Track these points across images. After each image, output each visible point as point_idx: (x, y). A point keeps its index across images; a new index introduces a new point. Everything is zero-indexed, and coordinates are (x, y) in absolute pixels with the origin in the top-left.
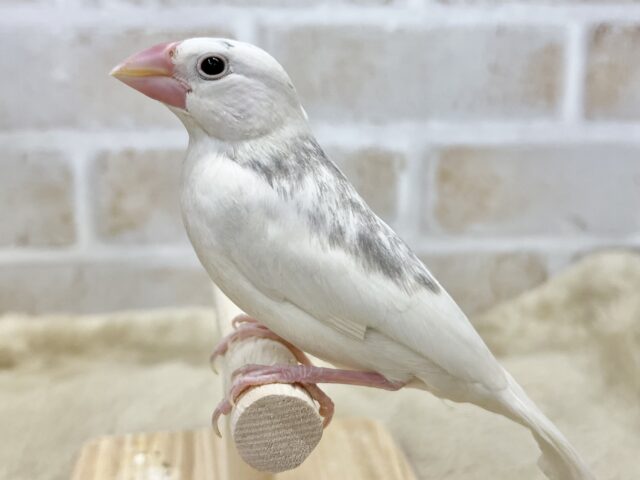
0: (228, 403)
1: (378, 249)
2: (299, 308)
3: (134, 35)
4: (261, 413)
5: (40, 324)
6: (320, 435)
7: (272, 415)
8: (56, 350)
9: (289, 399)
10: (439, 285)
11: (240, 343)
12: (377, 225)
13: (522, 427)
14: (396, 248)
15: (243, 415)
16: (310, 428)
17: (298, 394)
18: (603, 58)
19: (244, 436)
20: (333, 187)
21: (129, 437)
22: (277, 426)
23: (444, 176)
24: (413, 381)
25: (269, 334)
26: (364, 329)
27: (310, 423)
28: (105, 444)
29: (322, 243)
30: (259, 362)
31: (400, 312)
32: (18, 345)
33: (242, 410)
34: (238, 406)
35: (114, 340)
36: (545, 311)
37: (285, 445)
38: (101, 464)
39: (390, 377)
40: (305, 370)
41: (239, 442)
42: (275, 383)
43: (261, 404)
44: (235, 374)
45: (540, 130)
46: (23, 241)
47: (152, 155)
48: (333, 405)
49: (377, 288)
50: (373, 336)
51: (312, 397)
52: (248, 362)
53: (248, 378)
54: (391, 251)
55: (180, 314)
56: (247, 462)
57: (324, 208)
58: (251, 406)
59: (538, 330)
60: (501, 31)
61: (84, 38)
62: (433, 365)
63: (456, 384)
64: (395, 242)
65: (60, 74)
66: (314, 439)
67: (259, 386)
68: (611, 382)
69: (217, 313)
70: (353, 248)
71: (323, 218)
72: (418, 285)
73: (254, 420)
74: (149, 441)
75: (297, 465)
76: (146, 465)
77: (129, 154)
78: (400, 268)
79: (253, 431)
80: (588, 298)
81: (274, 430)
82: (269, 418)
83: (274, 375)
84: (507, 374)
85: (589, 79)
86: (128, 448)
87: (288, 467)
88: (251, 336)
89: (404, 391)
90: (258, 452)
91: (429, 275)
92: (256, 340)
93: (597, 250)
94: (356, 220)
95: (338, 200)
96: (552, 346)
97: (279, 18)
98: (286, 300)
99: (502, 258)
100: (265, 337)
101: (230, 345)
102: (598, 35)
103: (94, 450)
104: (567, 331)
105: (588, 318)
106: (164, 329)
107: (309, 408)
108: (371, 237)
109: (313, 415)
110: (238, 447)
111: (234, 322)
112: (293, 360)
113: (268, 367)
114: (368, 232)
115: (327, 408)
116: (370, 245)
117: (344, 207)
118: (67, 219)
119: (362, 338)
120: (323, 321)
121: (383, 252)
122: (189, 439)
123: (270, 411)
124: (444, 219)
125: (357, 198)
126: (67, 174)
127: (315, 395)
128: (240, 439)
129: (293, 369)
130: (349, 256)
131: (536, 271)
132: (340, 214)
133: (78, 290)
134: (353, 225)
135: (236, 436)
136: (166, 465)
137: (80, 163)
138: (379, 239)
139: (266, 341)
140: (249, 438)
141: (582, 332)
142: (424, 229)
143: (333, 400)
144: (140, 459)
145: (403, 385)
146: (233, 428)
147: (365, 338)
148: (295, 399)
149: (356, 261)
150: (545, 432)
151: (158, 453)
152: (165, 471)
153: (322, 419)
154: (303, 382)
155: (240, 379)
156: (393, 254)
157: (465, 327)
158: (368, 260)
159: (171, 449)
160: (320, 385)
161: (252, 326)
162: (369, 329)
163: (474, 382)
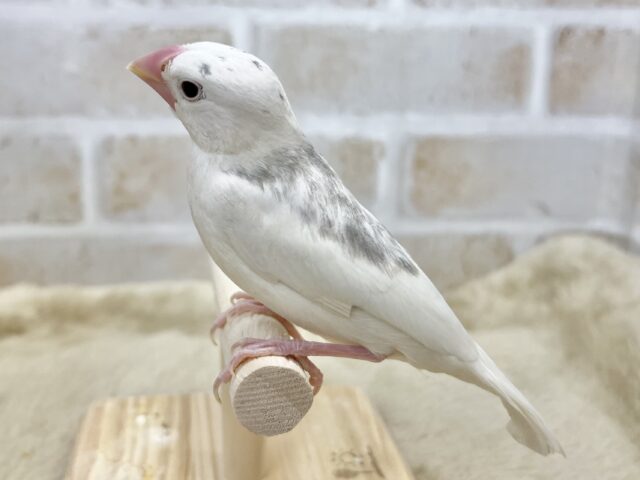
0: (229, 372)
1: (363, 239)
2: (292, 288)
3: (140, 31)
4: (257, 382)
5: (48, 294)
6: (311, 402)
7: (267, 384)
8: (63, 318)
9: (284, 370)
10: (418, 268)
11: (238, 318)
12: (363, 216)
13: (493, 395)
14: (379, 235)
15: (242, 384)
16: (302, 396)
17: (291, 365)
18: (567, 58)
19: (243, 402)
20: (322, 185)
21: (131, 400)
22: (273, 394)
23: (420, 164)
24: (394, 353)
25: (264, 310)
26: (350, 308)
27: (301, 392)
28: (110, 406)
29: (312, 234)
30: (255, 335)
31: (381, 292)
32: (28, 313)
33: (242, 380)
34: (238, 376)
35: (115, 309)
36: (511, 289)
37: (279, 411)
38: (106, 425)
39: (373, 350)
40: (298, 344)
41: (238, 408)
42: (271, 355)
43: (259, 374)
44: (235, 346)
45: (508, 123)
46: (34, 218)
47: (153, 140)
48: (322, 375)
49: (361, 272)
50: (357, 313)
51: (303, 368)
52: (246, 336)
53: (247, 351)
54: (375, 240)
55: (177, 287)
56: (244, 425)
57: (315, 205)
58: (250, 375)
59: (504, 305)
60: (473, 32)
61: (93, 34)
62: (412, 339)
63: (433, 356)
64: (378, 230)
65: (71, 66)
66: (305, 406)
67: (256, 357)
68: (571, 356)
69: (215, 288)
70: (339, 237)
71: (313, 213)
72: (398, 268)
73: (252, 389)
74: (150, 404)
75: (289, 430)
76: (147, 425)
77: (133, 140)
78: (383, 255)
79: (251, 398)
80: (550, 278)
81: (269, 398)
82: (265, 387)
83: (270, 348)
84: (479, 348)
85: (554, 76)
86: (130, 410)
87: (282, 431)
88: (248, 311)
89: (386, 362)
90: (255, 417)
91: (409, 258)
92: (252, 315)
93: (558, 234)
94: (344, 214)
95: (327, 196)
96: (517, 321)
97: (270, 18)
98: (280, 281)
99: (470, 240)
100: (260, 313)
101: (228, 320)
102: (562, 37)
103: (100, 411)
104: (530, 308)
105: (551, 296)
106: (162, 300)
107: (301, 379)
108: (357, 228)
109: (305, 385)
110: (237, 413)
111: (232, 299)
112: (286, 334)
113: (264, 341)
114: (354, 222)
115: (316, 377)
116: (356, 235)
117: (333, 201)
118: (75, 198)
119: (348, 315)
120: (313, 300)
121: (368, 239)
122: (186, 402)
123: (266, 380)
124: (419, 203)
125: (344, 191)
126: (76, 158)
127: (306, 366)
128: (239, 405)
129: (287, 343)
130: (337, 243)
131: (503, 252)
132: (329, 209)
133: (84, 263)
134: (340, 217)
135: (236, 403)
136: (165, 426)
137: (87, 147)
138: (365, 229)
139: (261, 317)
140: (247, 404)
141: (545, 308)
142: (401, 212)
143: (322, 371)
144: (141, 420)
145: (385, 357)
146: (232, 396)
147: (351, 315)
148: (289, 370)
149: (342, 247)
150: (513, 400)
151: (157, 415)
152: (165, 430)
153: (312, 388)
154: (296, 355)
155: (239, 352)
156: (376, 241)
157: (440, 304)
158: (354, 247)
159: (169, 412)
160: (311, 358)
161: (248, 303)
162: (354, 308)
163: (450, 354)
